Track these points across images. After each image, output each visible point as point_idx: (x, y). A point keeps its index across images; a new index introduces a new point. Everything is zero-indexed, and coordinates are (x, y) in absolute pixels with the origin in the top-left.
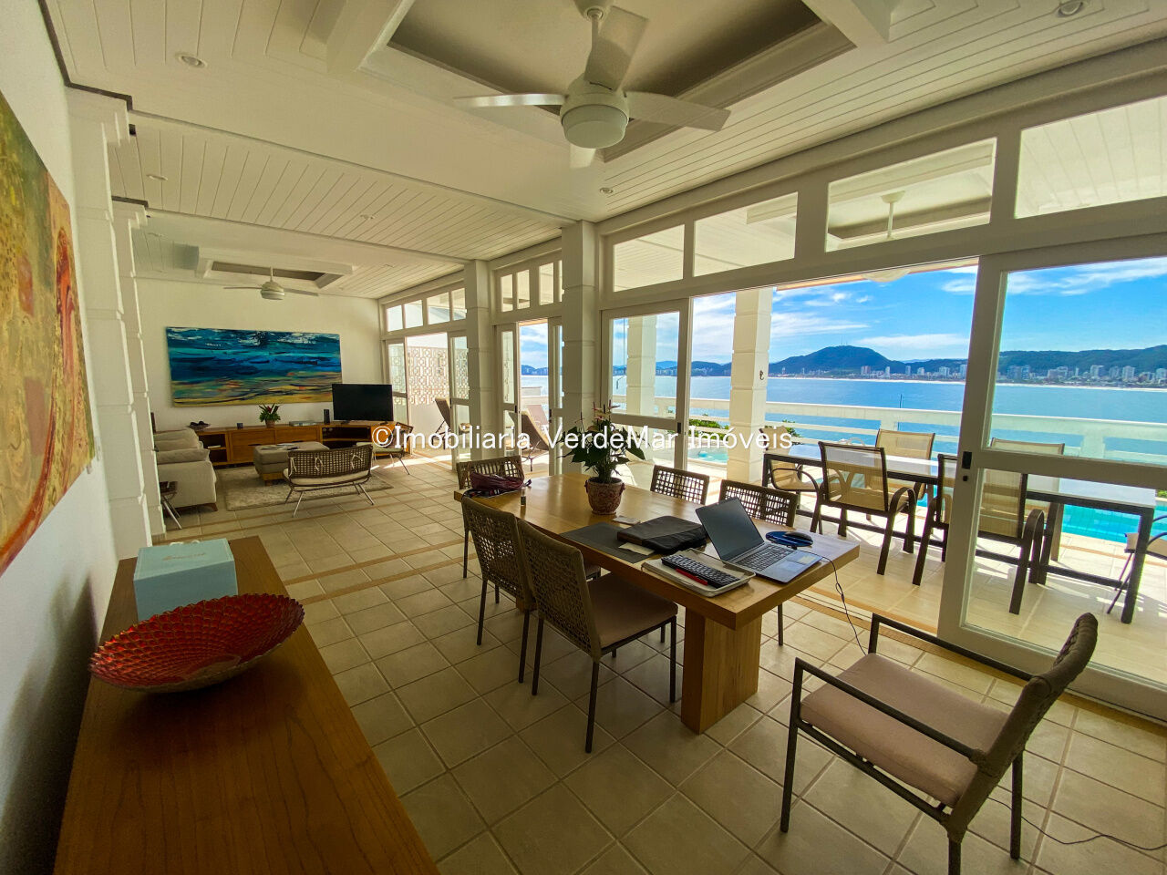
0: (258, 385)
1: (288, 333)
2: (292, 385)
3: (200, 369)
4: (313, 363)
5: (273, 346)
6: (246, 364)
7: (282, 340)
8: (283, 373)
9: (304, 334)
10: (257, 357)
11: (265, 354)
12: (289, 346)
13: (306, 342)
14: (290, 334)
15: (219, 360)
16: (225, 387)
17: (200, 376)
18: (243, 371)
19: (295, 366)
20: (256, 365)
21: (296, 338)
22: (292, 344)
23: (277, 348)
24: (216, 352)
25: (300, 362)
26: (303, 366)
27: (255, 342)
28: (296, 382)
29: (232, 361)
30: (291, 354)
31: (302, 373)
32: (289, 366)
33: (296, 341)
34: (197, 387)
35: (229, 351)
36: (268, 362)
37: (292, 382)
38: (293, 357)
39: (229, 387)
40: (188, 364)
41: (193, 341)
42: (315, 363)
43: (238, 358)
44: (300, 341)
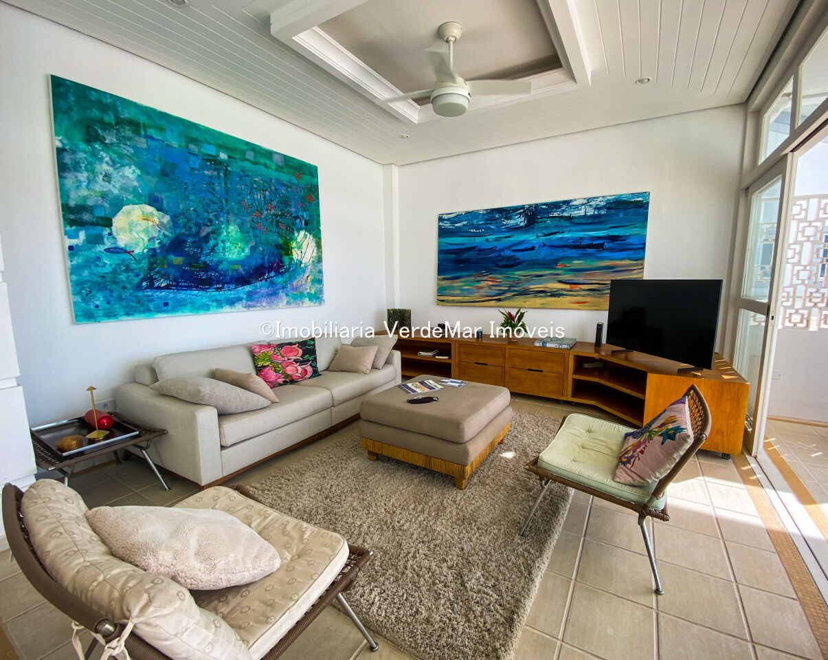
0: (518, 281)
1: (565, 202)
2: (561, 282)
3: (462, 261)
4: (596, 246)
5: (542, 225)
6: (508, 253)
7: (556, 214)
8: (550, 264)
9: (588, 200)
10: (522, 242)
11: (531, 238)
12: (563, 223)
13: (590, 212)
14: (567, 203)
15: (480, 250)
16: (482, 284)
17: (461, 270)
18: (503, 263)
19: (569, 252)
20: (518, 255)
21: (577, 207)
22: (570, 218)
23: (546, 227)
24: (478, 240)
25: (577, 245)
26: (580, 252)
27: (520, 221)
28: (566, 277)
29: (492, 250)
30: (566, 235)
31: (577, 263)
32: (559, 253)
33: (575, 213)
34: (457, 284)
35: (491, 237)
36: (533, 248)
37: (561, 278)
38: (568, 239)
39: (486, 284)
40: (452, 256)
41: (459, 228)
42: (601, 246)
43: (499, 245)
44: (582, 213)
